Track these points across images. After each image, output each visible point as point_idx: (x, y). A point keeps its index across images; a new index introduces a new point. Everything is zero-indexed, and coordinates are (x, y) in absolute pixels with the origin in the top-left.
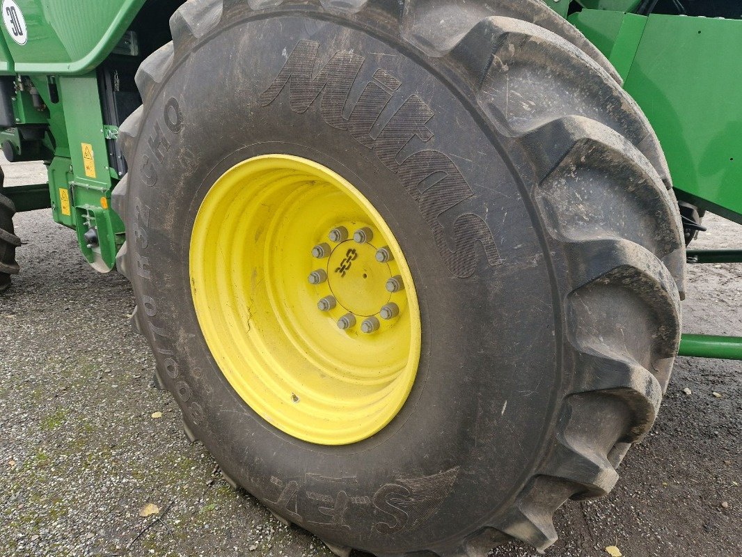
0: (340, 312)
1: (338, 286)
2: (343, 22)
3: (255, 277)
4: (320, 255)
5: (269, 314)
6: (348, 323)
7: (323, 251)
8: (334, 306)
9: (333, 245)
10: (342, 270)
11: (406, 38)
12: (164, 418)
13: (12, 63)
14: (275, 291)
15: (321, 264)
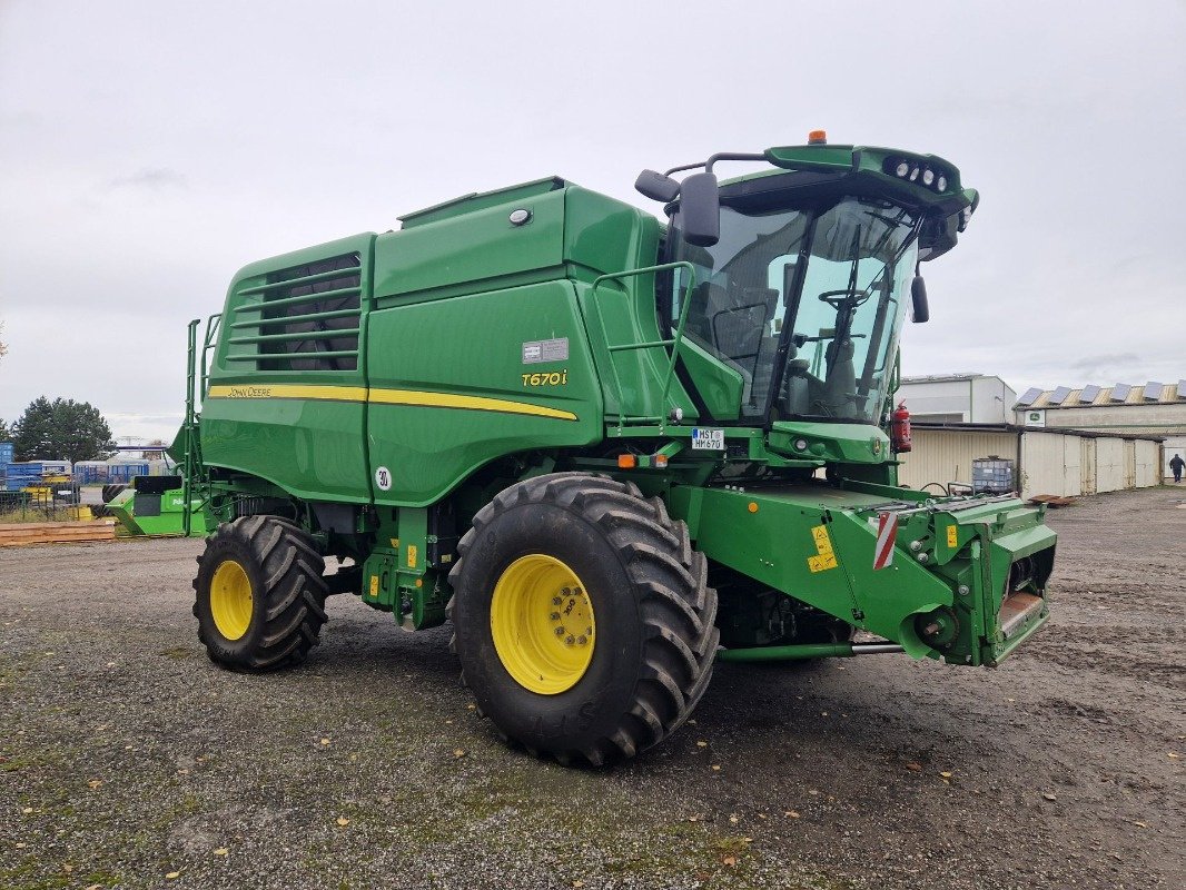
0: (567, 635)
1: (565, 621)
2: (563, 508)
3: (521, 616)
4: (556, 603)
5: (528, 637)
6: (570, 641)
7: (557, 601)
8: (563, 632)
9: (563, 597)
10: (568, 611)
11: (584, 515)
12: (454, 724)
13: (373, 499)
14: (531, 623)
15: (556, 609)
